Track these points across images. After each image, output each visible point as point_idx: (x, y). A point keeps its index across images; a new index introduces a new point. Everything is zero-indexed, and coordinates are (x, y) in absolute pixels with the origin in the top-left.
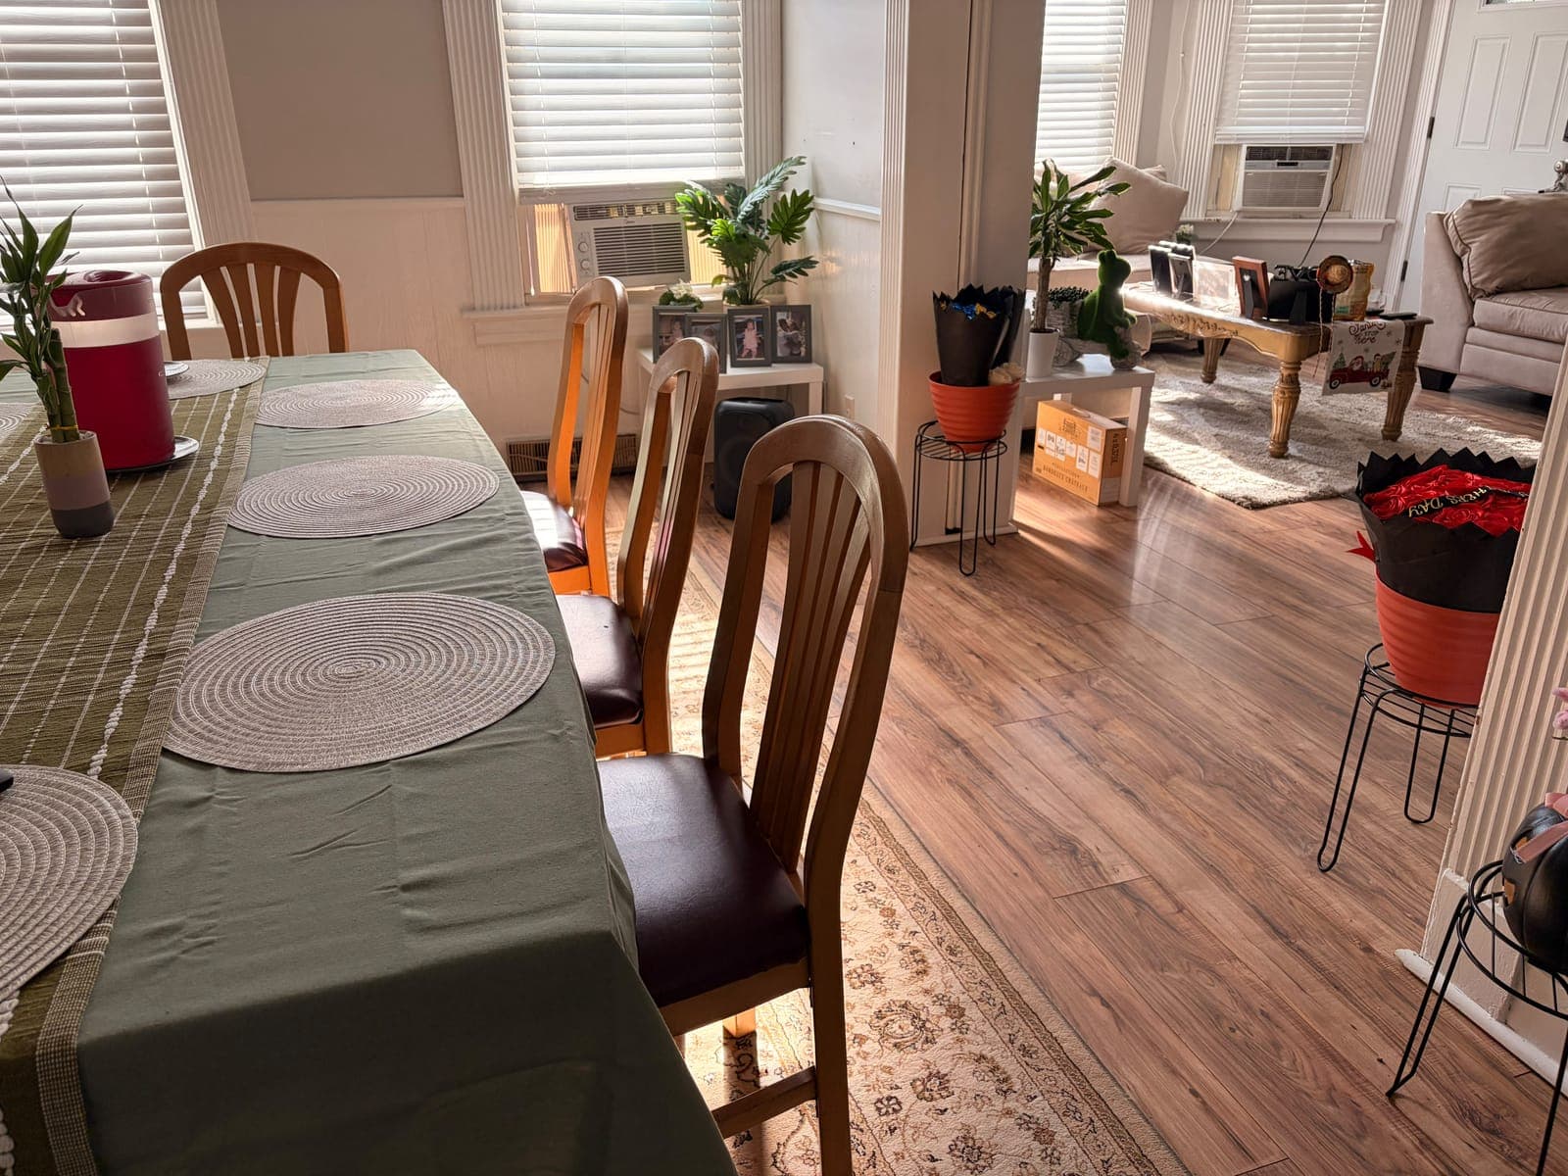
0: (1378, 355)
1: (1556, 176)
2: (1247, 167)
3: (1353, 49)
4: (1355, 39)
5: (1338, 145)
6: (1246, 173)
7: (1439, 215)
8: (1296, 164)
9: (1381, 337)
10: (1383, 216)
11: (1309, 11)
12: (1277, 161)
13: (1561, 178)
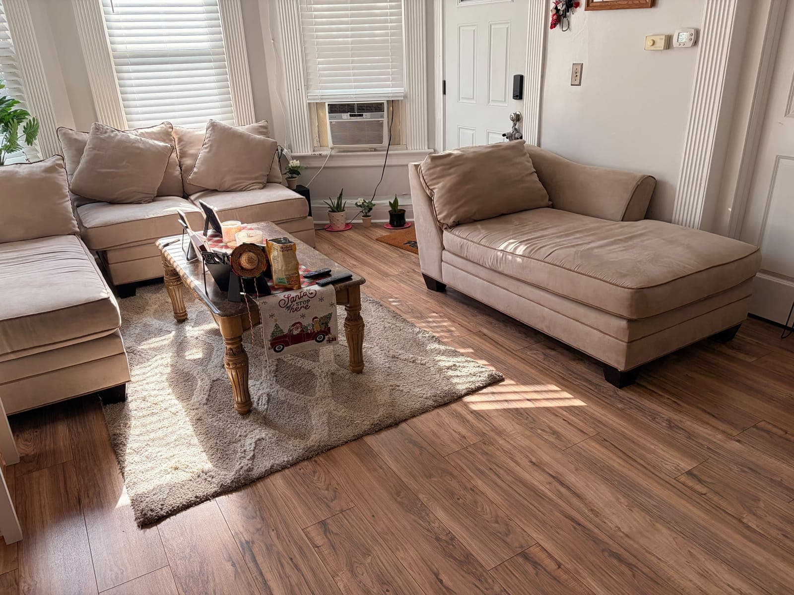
0: (316, 318)
1: (512, 123)
2: (330, 118)
3: (386, 35)
4: (386, 28)
5: (388, 101)
6: (331, 122)
7: (415, 165)
8: (362, 115)
9: (313, 303)
10: (426, 148)
11: (352, 9)
12: (349, 113)
13: (515, 125)
